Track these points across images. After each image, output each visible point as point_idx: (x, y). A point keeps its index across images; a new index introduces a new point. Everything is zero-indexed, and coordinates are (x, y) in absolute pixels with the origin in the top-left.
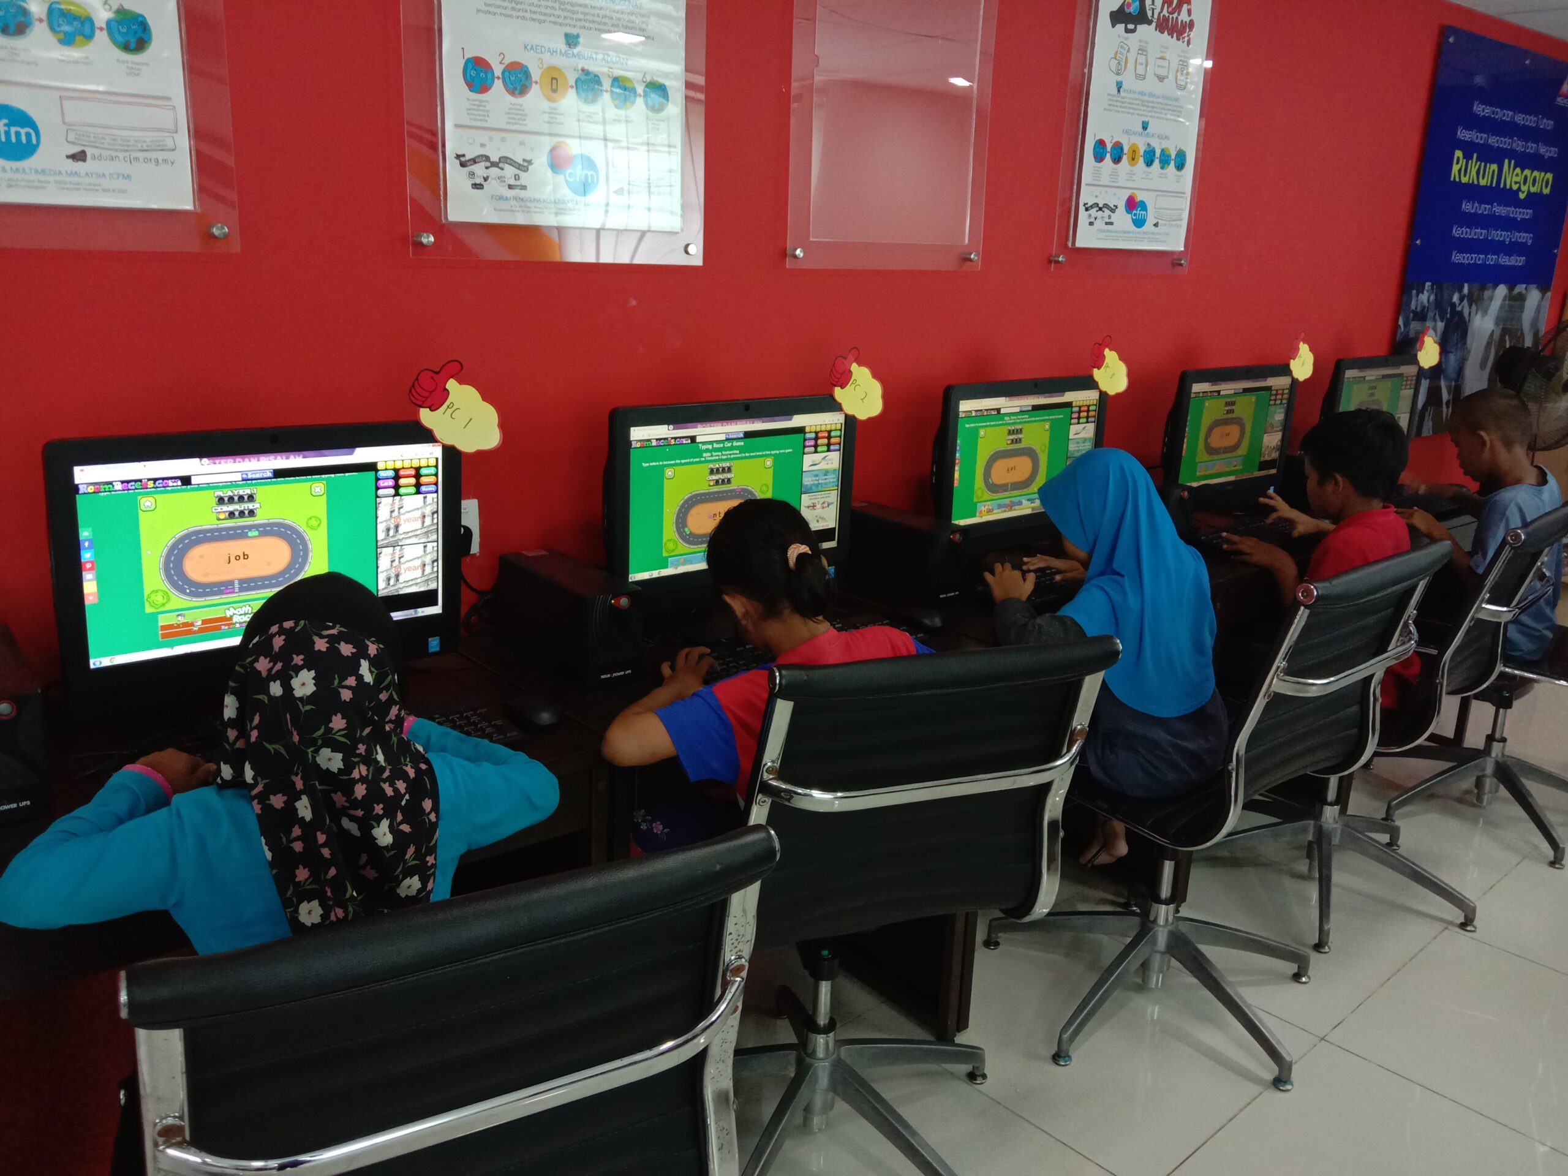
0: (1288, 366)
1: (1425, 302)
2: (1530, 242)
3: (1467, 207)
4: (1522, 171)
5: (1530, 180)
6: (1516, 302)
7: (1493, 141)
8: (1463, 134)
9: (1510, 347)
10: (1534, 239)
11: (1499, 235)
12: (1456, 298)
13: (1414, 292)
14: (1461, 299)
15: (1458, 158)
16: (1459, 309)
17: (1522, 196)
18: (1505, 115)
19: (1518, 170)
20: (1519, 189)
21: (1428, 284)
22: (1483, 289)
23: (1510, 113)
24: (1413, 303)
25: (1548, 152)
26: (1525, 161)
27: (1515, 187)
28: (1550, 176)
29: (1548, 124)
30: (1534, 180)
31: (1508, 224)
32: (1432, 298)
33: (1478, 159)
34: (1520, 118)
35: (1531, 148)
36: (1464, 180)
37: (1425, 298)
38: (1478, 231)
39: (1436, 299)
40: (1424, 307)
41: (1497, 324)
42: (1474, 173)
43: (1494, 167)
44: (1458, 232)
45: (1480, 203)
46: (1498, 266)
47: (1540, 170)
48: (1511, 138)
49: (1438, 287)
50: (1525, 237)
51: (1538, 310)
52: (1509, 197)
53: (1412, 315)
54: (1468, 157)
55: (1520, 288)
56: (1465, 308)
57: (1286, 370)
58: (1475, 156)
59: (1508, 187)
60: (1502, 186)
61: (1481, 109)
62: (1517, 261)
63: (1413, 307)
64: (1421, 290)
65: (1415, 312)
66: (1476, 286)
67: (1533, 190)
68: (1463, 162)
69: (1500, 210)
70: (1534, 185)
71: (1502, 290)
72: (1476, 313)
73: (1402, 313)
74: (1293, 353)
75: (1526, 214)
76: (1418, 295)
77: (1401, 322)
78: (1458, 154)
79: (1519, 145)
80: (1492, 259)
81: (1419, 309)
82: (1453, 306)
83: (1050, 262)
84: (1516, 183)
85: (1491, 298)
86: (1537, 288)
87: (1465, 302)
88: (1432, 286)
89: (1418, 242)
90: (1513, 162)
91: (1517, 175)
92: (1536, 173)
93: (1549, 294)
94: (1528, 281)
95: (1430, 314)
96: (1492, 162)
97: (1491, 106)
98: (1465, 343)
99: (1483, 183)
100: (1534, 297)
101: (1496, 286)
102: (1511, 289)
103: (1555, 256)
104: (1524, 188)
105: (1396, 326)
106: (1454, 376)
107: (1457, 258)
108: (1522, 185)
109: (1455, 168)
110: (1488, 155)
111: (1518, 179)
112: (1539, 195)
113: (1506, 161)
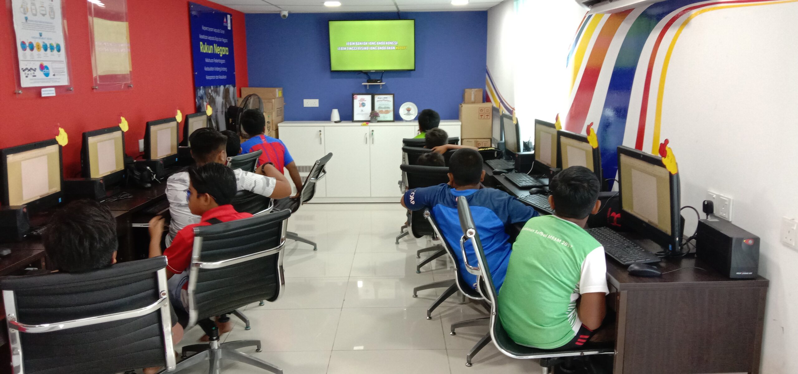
0: (175, 118)
1: (202, 93)
2: (226, 71)
3: (207, 60)
4: (219, 47)
5: (222, 50)
6: (227, 92)
7: (210, 38)
8: (202, 37)
9: (229, 107)
10: (227, 69)
11: (218, 69)
12: (210, 91)
13: (198, 90)
14: (212, 91)
15: (201, 45)
16: (211, 95)
17: (221, 56)
18: (211, 30)
19: (218, 47)
20: (220, 54)
21: (202, 87)
22: (217, 87)
23: (212, 29)
24: (199, 93)
25: (225, 41)
26: (220, 44)
27: (219, 53)
28: (227, 49)
29: (223, 32)
30: (223, 50)
31: (219, 65)
32: (204, 91)
33: (207, 45)
34: (215, 30)
35: (220, 40)
36: (204, 52)
37: (201, 92)
38: (211, 68)
39: (205, 92)
40: (202, 95)
41: (223, 99)
42: (206, 49)
43: (211, 47)
44: (207, 69)
45: (210, 59)
46: (219, 79)
47: (224, 47)
48: (214, 37)
49: (204, 87)
50: (225, 69)
51: (234, 93)
52: (217, 56)
53: (199, 98)
54: (204, 44)
55: (227, 86)
56: (213, 94)
57: (174, 119)
58: (206, 43)
59: (217, 53)
60: (215, 53)
61: (204, 28)
62: (224, 77)
63: (199, 95)
64: (200, 90)
65: (199, 97)
66: (215, 86)
67: (224, 53)
68: (203, 45)
69: (217, 61)
70: (223, 52)
71: (222, 88)
72: (217, 96)
73: (197, 98)
74: (175, 114)
75: (222, 62)
76: (199, 91)
77: (197, 101)
78: (201, 43)
79: (217, 39)
80: (217, 77)
81: (201, 96)
82: (210, 94)
83: (93, 89)
84: (219, 51)
85: (220, 90)
86: (232, 86)
87: (213, 92)
88: (203, 87)
89: (196, 73)
90: (216, 45)
91: (218, 49)
92: (223, 48)
93: (236, 88)
94: (229, 84)
95: (204, 98)
96: (211, 45)
97: (207, 27)
98: (215, 106)
99: (210, 52)
100: (231, 89)
101: (220, 86)
102: (225, 87)
103: (234, 75)
104: (221, 53)
105: (195, 103)
106: (215, 118)
107: (208, 77)
108: (220, 52)
109: (201, 48)
110: (210, 43)
111: (219, 50)
112: (226, 55)
113: (214, 45)
